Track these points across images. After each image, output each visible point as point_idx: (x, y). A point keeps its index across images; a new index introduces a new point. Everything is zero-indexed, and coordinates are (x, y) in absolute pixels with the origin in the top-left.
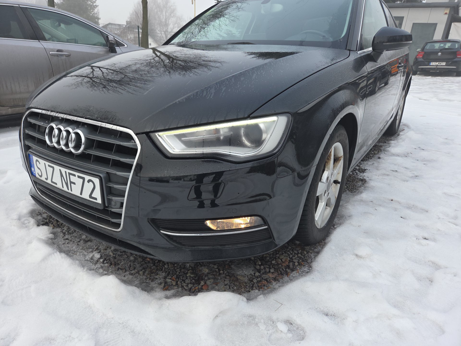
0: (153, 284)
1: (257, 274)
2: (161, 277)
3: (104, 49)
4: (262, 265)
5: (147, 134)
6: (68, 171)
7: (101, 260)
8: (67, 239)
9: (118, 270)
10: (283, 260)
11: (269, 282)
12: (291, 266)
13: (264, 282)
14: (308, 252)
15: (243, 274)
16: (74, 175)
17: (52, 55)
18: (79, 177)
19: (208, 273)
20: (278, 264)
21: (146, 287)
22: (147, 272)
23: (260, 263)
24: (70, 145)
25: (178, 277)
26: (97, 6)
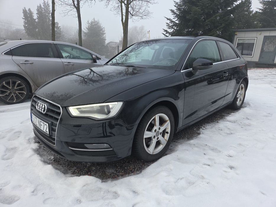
0: (69, 171)
1: (115, 172)
2: (74, 169)
3: (91, 61)
4: (120, 169)
5: (65, 107)
6: (40, 120)
7: (53, 160)
8: (44, 150)
9: (58, 164)
10: (131, 168)
11: (118, 176)
12: (133, 171)
13: (116, 176)
14: (144, 165)
15: (109, 172)
16: (42, 122)
17: (65, 65)
18: (43, 123)
19: (94, 170)
20: (128, 169)
21: (65, 173)
22: (69, 166)
23: (119, 168)
24: (42, 110)
25: (80, 170)
26: (105, 33)
